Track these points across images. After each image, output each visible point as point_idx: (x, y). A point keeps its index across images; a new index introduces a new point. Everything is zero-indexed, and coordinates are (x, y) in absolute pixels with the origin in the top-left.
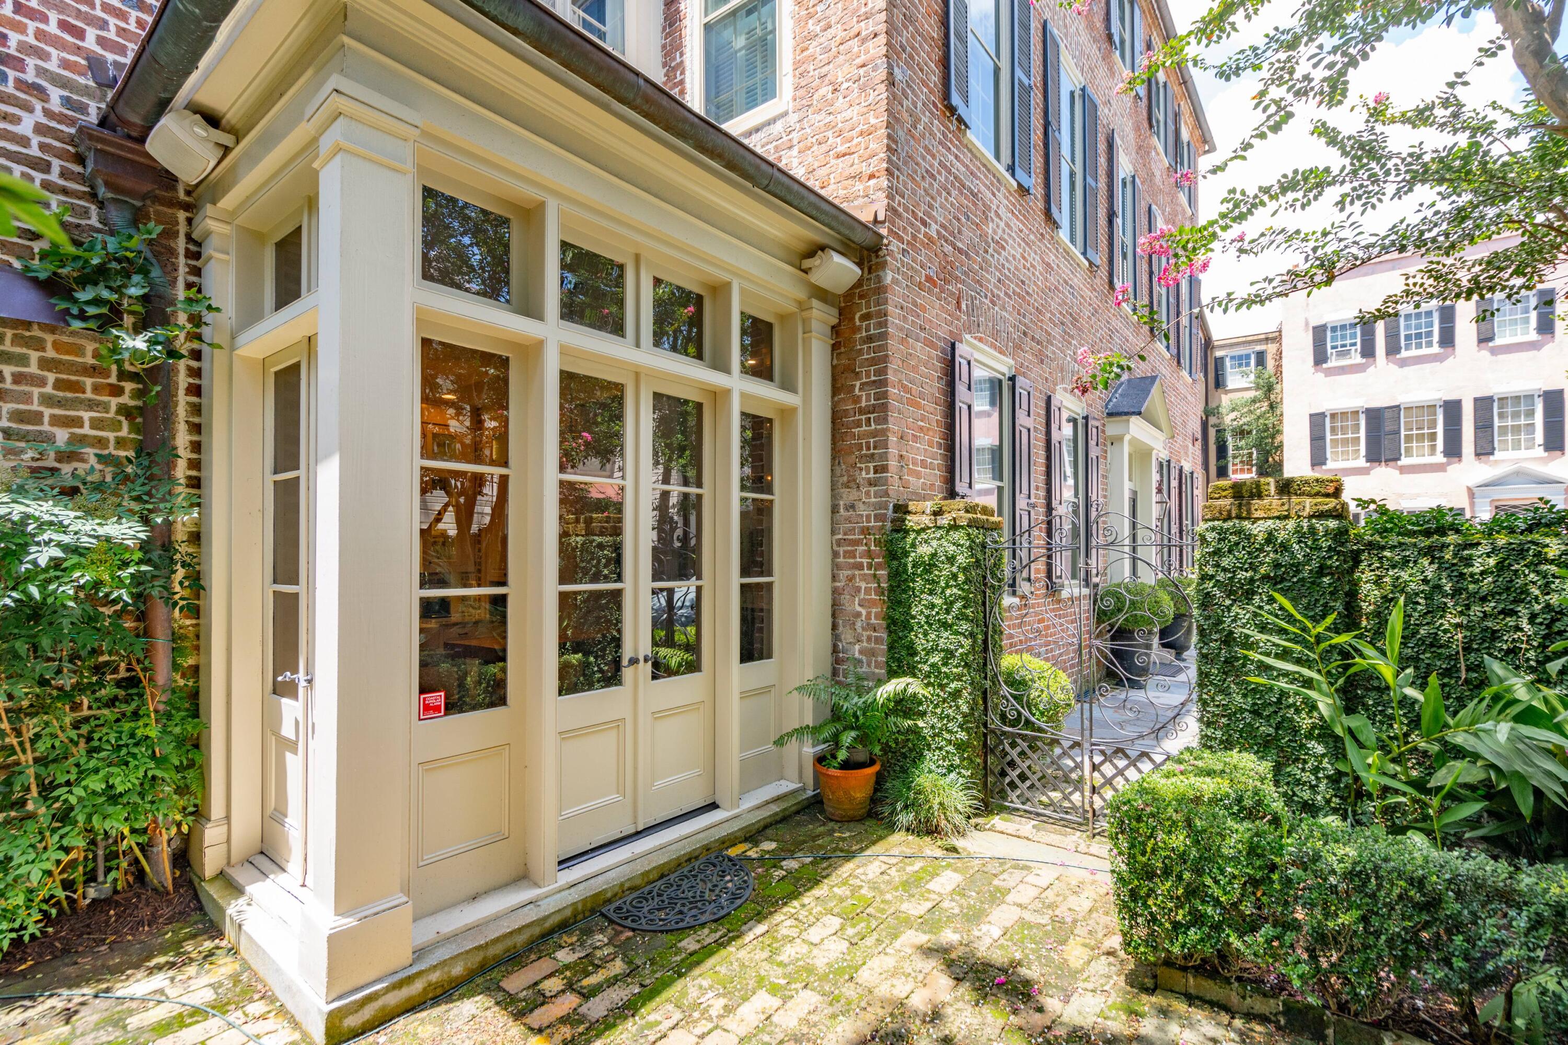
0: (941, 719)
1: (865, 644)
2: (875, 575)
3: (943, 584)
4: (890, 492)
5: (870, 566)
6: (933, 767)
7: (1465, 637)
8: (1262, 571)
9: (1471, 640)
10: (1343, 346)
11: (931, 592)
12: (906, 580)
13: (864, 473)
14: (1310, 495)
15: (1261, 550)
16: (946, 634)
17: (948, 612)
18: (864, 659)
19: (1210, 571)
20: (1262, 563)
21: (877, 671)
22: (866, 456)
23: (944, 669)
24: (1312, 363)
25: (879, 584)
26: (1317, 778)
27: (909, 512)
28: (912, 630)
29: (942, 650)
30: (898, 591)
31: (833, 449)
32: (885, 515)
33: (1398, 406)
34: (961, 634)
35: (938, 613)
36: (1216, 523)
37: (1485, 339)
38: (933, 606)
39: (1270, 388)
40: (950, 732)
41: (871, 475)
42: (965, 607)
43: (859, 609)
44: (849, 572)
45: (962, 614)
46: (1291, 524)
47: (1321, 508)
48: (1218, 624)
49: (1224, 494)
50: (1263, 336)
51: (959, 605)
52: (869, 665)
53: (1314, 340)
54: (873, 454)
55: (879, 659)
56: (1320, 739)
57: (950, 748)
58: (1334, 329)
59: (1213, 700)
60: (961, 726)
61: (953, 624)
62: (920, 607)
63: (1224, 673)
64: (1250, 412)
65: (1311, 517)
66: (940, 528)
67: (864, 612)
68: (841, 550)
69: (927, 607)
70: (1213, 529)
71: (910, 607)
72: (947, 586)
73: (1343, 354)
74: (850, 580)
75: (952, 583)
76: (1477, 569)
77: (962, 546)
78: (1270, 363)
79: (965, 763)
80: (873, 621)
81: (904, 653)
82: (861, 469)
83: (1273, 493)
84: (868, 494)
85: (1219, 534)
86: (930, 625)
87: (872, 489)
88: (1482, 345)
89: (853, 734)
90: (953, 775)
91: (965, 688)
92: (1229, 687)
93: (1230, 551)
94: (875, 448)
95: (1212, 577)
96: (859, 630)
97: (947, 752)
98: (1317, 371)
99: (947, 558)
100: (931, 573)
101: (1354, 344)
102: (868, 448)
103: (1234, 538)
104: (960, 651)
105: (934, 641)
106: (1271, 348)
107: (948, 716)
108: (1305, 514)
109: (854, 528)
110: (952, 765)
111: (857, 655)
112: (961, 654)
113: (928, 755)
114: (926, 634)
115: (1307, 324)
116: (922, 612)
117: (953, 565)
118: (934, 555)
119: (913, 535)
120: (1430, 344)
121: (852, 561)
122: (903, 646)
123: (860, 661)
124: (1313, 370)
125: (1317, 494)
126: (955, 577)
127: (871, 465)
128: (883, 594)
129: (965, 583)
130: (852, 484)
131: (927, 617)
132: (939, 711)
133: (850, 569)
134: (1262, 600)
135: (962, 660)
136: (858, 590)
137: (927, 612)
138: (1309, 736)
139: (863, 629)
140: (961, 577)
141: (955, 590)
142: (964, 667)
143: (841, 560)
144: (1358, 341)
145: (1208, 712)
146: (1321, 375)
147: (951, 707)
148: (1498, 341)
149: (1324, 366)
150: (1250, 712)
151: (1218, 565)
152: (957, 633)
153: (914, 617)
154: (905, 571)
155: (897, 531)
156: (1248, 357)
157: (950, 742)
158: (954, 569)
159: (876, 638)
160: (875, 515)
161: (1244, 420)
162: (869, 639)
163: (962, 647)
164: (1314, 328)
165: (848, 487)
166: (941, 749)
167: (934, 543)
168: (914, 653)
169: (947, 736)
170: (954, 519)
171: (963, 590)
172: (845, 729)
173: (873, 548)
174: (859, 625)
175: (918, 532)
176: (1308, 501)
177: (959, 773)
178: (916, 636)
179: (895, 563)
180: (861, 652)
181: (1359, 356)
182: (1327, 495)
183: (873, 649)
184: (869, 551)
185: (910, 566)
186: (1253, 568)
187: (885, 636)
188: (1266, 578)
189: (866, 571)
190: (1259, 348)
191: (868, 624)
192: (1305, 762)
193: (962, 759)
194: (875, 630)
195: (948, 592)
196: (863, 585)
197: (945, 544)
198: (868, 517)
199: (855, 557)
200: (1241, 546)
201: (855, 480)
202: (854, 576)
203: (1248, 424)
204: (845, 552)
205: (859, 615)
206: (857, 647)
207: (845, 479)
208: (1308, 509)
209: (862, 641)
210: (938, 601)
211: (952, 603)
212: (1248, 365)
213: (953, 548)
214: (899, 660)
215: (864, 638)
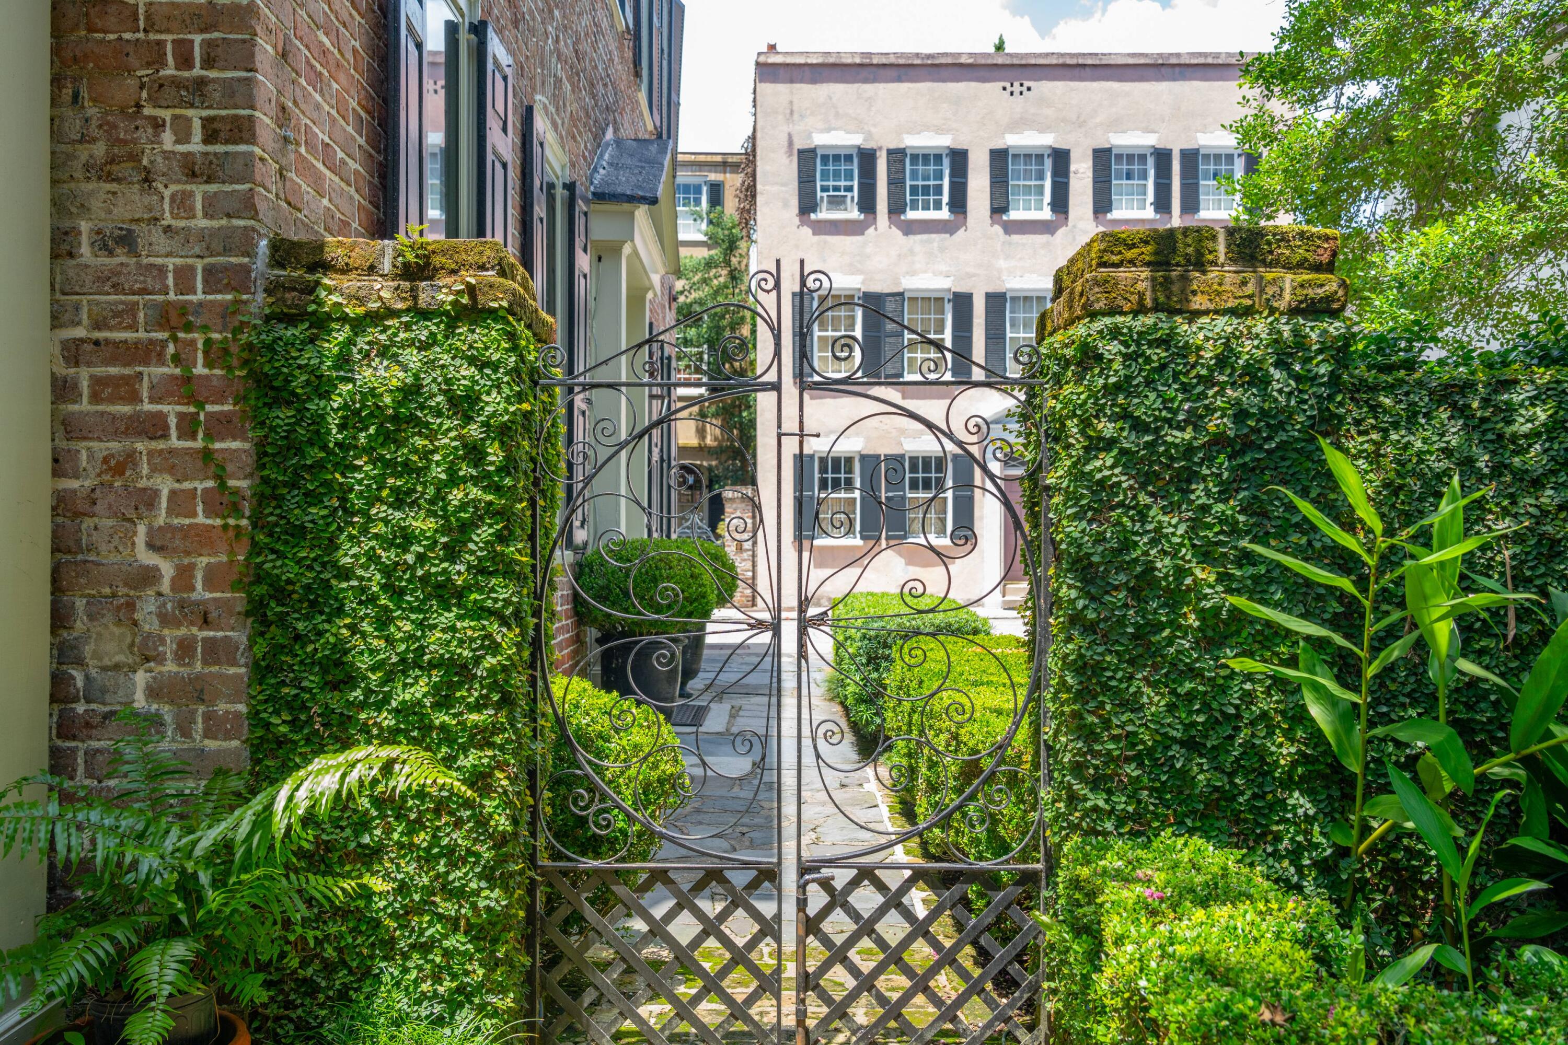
0: (427, 860)
1: (170, 667)
2: (207, 454)
3: (439, 473)
4: (261, 206)
5: (188, 427)
6: (402, 1003)
7: (1513, 557)
8: (1211, 427)
9: (1523, 562)
10: (836, 189)
11: (400, 500)
12: (319, 466)
13: (168, 137)
14: (1289, 266)
15: (1208, 381)
16: (446, 618)
17: (452, 554)
18: (167, 712)
19: (1107, 428)
20: (1210, 410)
21: (211, 745)
22: (176, 83)
23: (441, 718)
24: (796, 210)
25: (221, 479)
26: (1300, 870)
27: (326, 267)
28: (340, 611)
29: (432, 665)
30: (293, 498)
31: (56, 51)
32: (246, 270)
33: (901, 294)
34: (491, 612)
35: (421, 558)
36: (1119, 319)
37: (999, 209)
38: (405, 538)
39: (731, 246)
40: (458, 894)
41: (196, 146)
42: (501, 538)
43: (147, 558)
44: (114, 446)
45: (495, 557)
46: (1260, 326)
47: (1310, 292)
48: (1120, 551)
49: (1130, 254)
50: (719, 158)
51: (485, 533)
52: (184, 730)
53: (800, 172)
54: (201, 83)
55: (222, 707)
56: (1307, 786)
57: (457, 941)
58: (825, 158)
59: (1107, 724)
60: (488, 875)
61: (468, 588)
62: (367, 544)
63: (1131, 662)
64: (705, 281)
65: (1293, 312)
66: (425, 315)
67: (167, 569)
68: (84, 376)
69: (388, 543)
70: (1115, 333)
71: (332, 545)
72: (454, 480)
73: (837, 202)
74: (119, 470)
75: (465, 470)
76: (1521, 426)
77: (495, 367)
78: (731, 206)
79: (498, 976)
80: (200, 592)
81: (312, 680)
82: (158, 125)
83: (1222, 258)
84: (182, 203)
85: (1126, 345)
86: (397, 594)
87: (199, 191)
88: (996, 216)
89: (180, 949)
90: (465, 1017)
91: (501, 766)
92: (1139, 693)
93: (1149, 383)
94: (208, 63)
95: (1110, 443)
96: (150, 625)
97: (447, 953)
98: (802, 223)
99: (453, 401)
100: (399, 444)
101: (849, 189)
102: (185, 61)
103: (1157, 354)
104: (490, 661)
105: (410, 637)
106: (733, 182)
107: (450, 852)
108: (1282, 305)
109: (132, 309)
110: (460, 990)
111: (140, 701)
112: (492, 671)
113: (389, 971)
114: (384, 621)
115: (791, 143)
116: (373, 557)
117: (468, 419)
118: (411, 391)
119: (342, 334)
120: (938, 206)
121: (126, 409)
122: (311, 663)
123: (156, 722)
124: (797, 221)
125: (1301, 265)
126: (475, 453)
127: (195, 116)
128: (235, 509)
129: (505, 469)
130: (124, 169)
131: (388, 572)
132: (422, 838)
133: (116, 434)
134: (1208, 493)
135: (495, 686)
136: (149, 499)
137: (387, 556)
138: (1288, 783)
139: (165, 619)
140: (495, 454)
141: (475, 492)
142: (498, 706)
143: (85, 405)
144: (856, 184)
145: (1096, 754)
146: (807, 231)
147: (458, 824)
148: (1014, 215)
149: (813, 216)
150: (1182, 743)
151: (1125, 415)
152: (481, 612)
153: (345, 574)
154: (318, 437)
155: (290, 320)
156: (698, 189)
157: (454, 924)
158: (474, 431)
159: (211, 647)
160: (209, 272)
161: (695, 295)
162: (185, 649)
163: (495, 648)
164: (800, 152)
165: (110, 178)
166: (425, 948)
167: (413, 358)
168: (350, 680)
169: (447, 907)
170: (471, 290)
171: (498, 489)
172: (148, 937)
173: (200, 369)
174: (147, 608)
175: (359, 325)
176: (1289, 280)
177: (481, 1008)
178: (354, 629)
179: (283, 416)
180: (153, 693)
181: (856, 208)
182: (1317, 268)
183: (199, 677)
184: (188, 379)
185: (333, 421)
186: (1195, 421)
187: (240, 637)
188: (1219, 441)
189: (174, 442)
190: (713, 177)
191: (182, 605)
192: (1278, 838)
193: (492, 965)
194: (206, 622)
195: (456, 496)
196: (165, 485)
197: (446, 359)
198: (184, 277)
199: (135, 398)
200: (1168, 373)
201: (135, 158)
202: (131, 458)
203: (700, 302)
204: (97, 381)
205: (149, 576)
206: (141, 678)
207: (99, 150)
208: (1287, 296)
209: (160, 659)
210: (422, 524)
211: (466, 528)
212: (698, 202)
213: (468, 371)
214: (296, 706)
215: (169, 649)
